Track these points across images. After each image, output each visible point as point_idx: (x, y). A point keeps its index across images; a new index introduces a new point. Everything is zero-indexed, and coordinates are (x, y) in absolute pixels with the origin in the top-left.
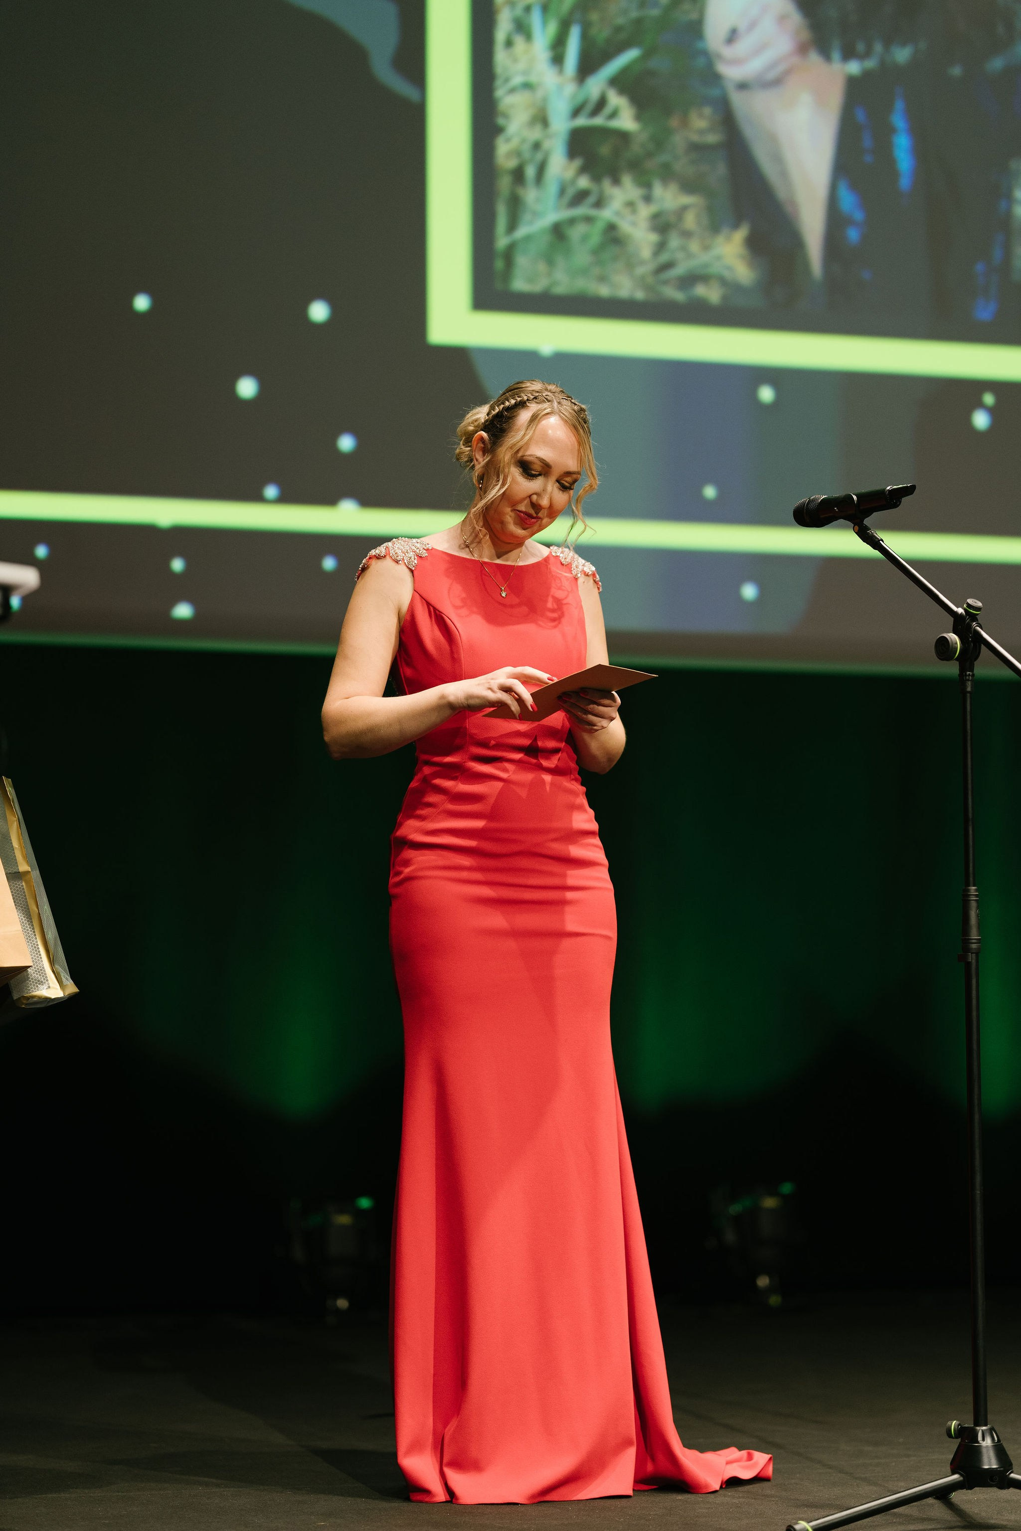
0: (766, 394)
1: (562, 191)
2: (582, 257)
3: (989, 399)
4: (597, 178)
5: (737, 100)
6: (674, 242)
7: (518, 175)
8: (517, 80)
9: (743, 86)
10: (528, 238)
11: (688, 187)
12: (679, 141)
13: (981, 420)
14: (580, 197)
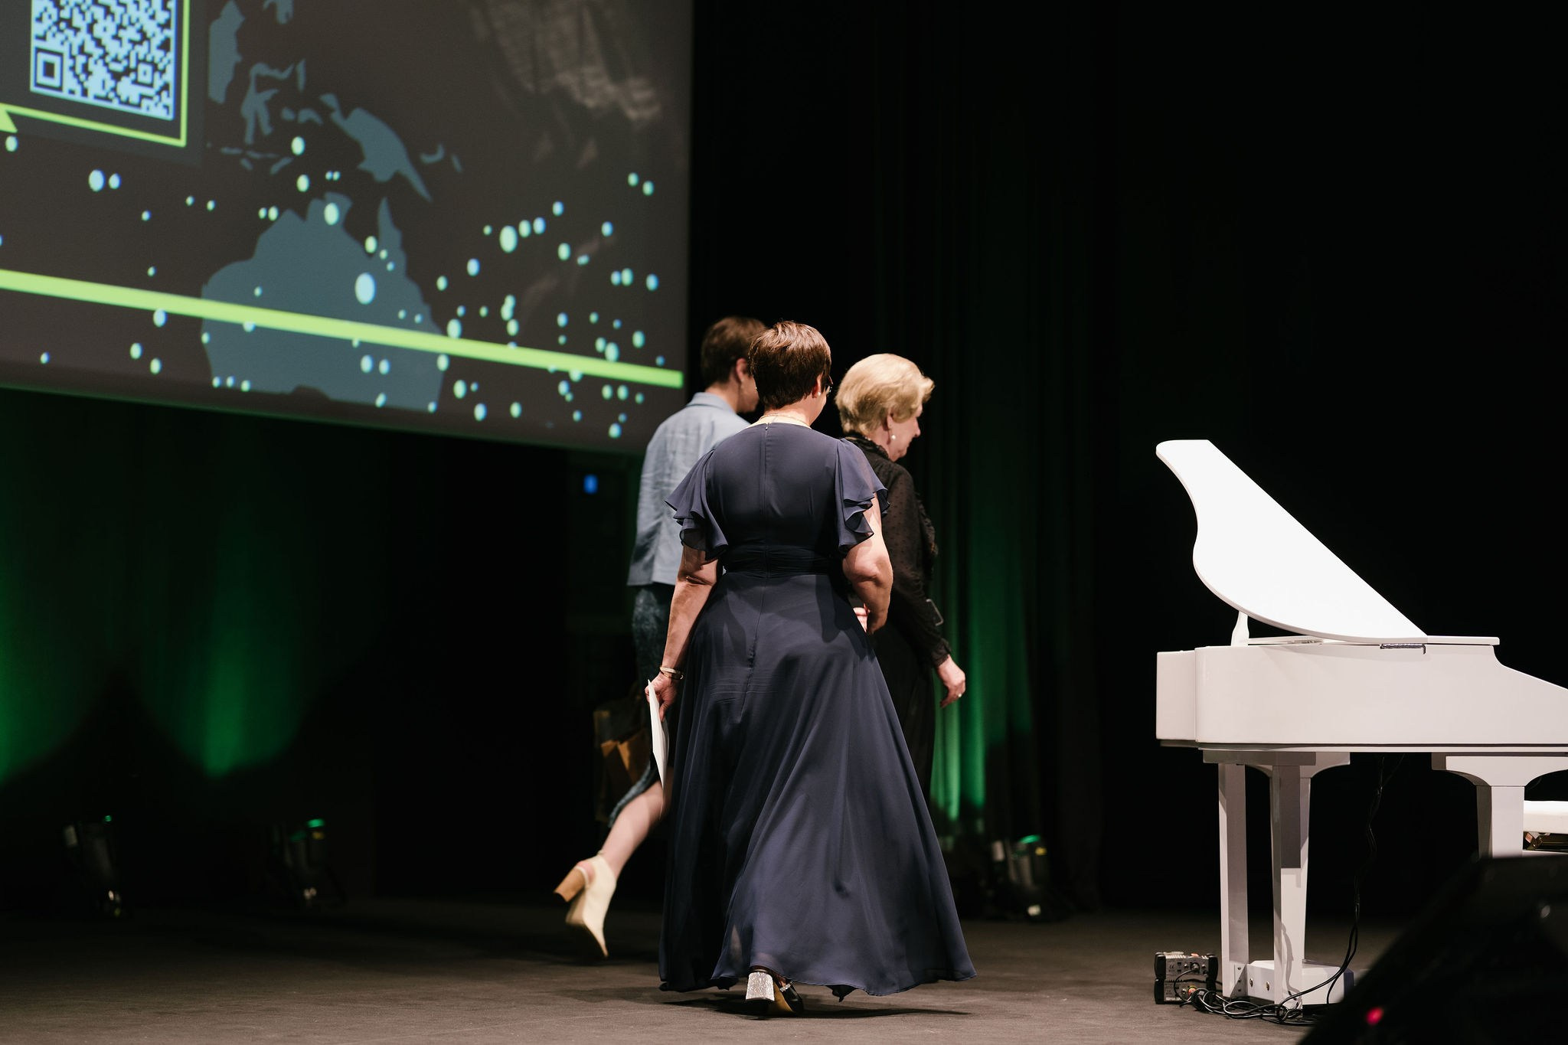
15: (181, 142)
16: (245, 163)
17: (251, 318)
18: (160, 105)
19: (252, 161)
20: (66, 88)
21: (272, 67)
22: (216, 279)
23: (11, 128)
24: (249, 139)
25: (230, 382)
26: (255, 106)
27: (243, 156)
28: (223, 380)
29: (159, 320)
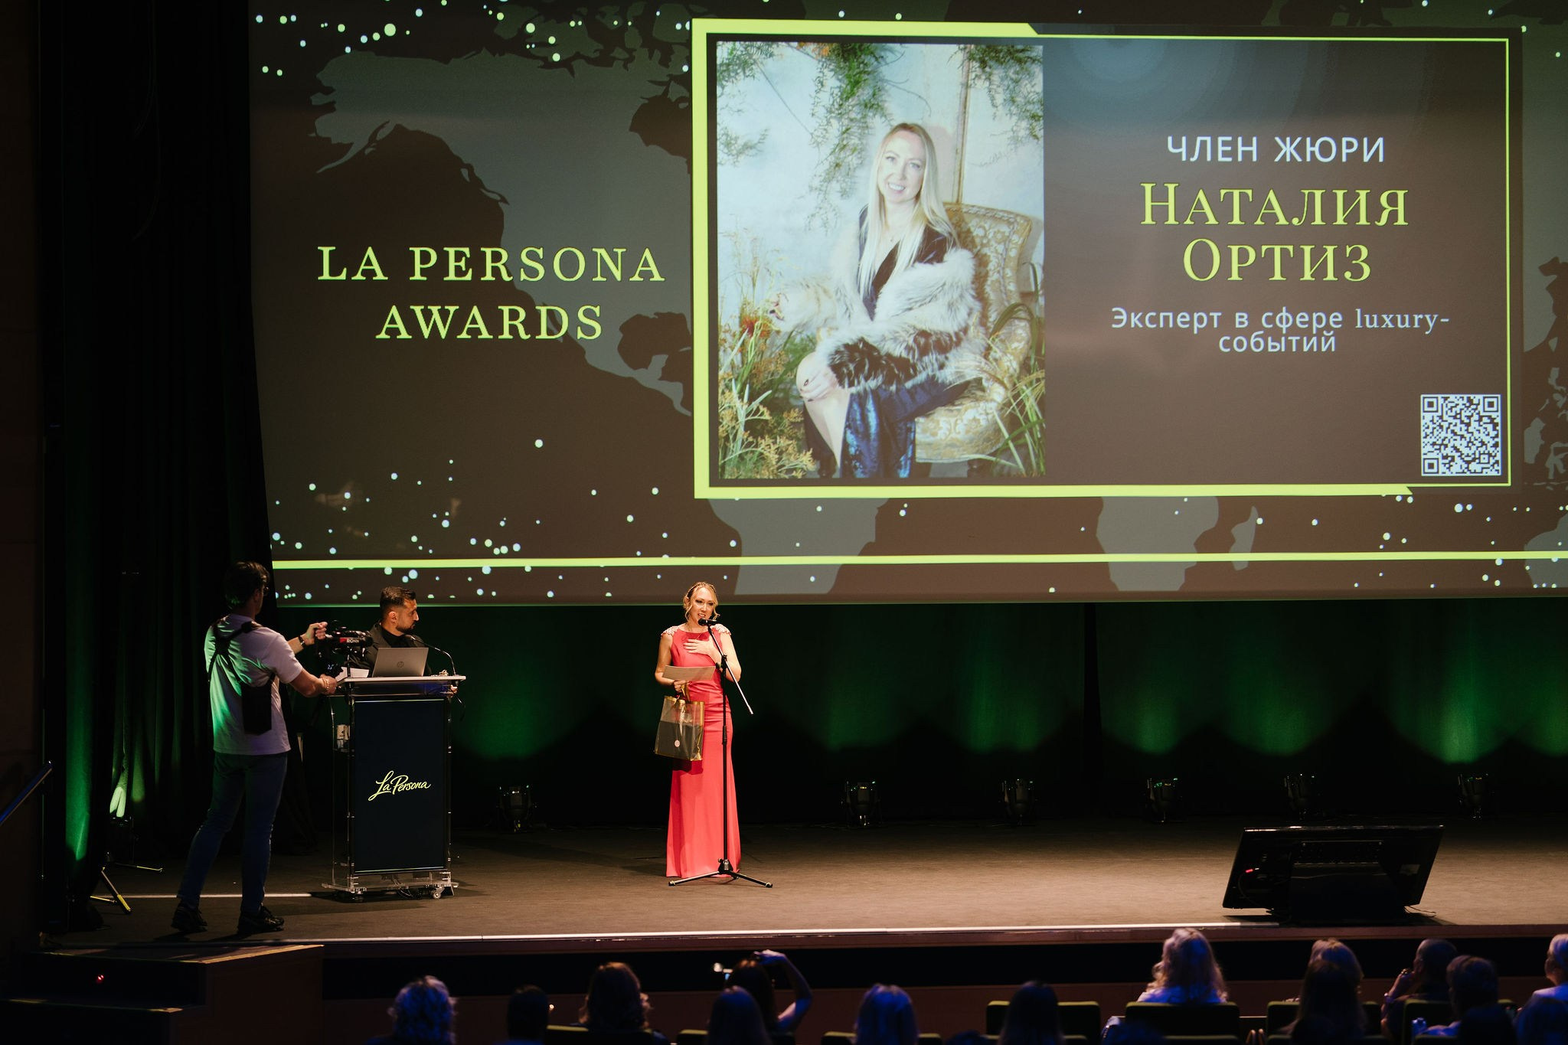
0: (819, 509)
1: (743, 443)
2: (750, 466)
3: (906, 506)
4: (755, 437)
5: (808, 405)
6: (784, 457)
7: (727, 438)
8: (726, 405)
9: (810, 400)
10: (730, 460)
11: (790, 438)
12: (786, 422)
13: (902, 513)
14: (750, 444)
15: (1509, 484)
16: (1549, 488)
17: (1555, 556)
18: (1493, 470)
19: (1550, 485)
20: (1440, 472)
21: (1564, 443)
22: (1531, 542)
23: (1409, 493)
24: (1551, 476)
25: (1544, 585)
26: (1554, 462)
27: (1547, 485)
28: (1540, 584)
29: (1499, 563)
